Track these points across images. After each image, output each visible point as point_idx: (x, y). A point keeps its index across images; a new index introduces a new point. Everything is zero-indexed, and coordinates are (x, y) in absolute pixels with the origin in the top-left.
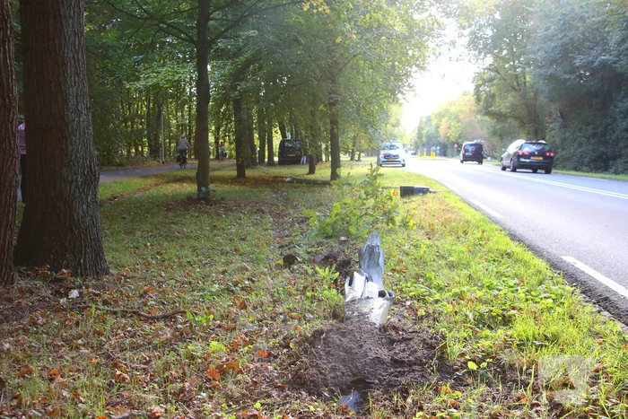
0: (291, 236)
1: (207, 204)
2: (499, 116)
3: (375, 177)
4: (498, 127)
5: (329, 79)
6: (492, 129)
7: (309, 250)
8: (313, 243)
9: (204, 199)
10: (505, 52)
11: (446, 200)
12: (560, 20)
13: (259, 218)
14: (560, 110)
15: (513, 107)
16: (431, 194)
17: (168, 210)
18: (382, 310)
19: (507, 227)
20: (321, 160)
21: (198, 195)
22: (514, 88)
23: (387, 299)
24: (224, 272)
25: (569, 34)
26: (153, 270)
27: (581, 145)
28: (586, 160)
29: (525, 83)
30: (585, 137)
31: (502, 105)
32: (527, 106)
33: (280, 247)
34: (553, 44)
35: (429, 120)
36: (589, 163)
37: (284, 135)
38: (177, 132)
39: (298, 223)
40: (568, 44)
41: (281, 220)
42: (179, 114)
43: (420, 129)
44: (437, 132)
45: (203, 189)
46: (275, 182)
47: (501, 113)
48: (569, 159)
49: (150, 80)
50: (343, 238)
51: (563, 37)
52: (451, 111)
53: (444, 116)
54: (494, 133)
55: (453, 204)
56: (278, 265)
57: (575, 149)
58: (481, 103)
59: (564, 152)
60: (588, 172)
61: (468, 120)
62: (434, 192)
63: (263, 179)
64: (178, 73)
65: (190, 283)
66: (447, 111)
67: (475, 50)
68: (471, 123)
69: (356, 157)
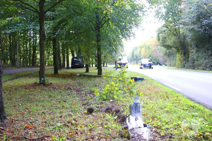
0: (86, 100)
1: (44, 86)
2: (168, 47)
3: (123, 73)
4: (167, 51)
5: (97, 30)
6: (165, 53)
7: (97, 106)
8: (98, 103)
9: (43, 83)
10: (170, 19)
11: (153, 83)
12: (196, 5)
13: (70, 92)
14: (195, 44)
15: (175, 43)
16: (145, 81)
17: (26, 88)
18: (148, 133)
19: (185, 95)
20: (90, 66)
21: (40, 82)
22: (175, 35)
23: (148, 128)
24: (61, 117)
25: (200, 11)
26: (26, 116)
27: (206, 59)
28: (208, 66)
29: (179, 32)
30: (208, 55)
31: (169, 42)
32: (181, 42)
33: (83, 105)
34: (193, 15)
35: (136, 48)
36: (210, 67)
37: (73, 55)
38: (24, 54)
39: (89, 94)
40: (199, 15)
41: (80, 93)
42: (25, 45)
43: (133, 53)
44: (140, 54)
45: (42, 79)
46: (72, 76)
47: (169, 45)
48: (200, 65)
49: (14, 29)
50: (111, 101)
51: (197, 12)
52: (146, 45)
53: (143, 47)
54: (166, 54)
55: (157, 85)
56: (85, 113)
57: (203, 61)
58: (160, 41)
59: (198, 62)
60: (209, 70)
61: (153, 48)
62: (146, 80)
63: (66, 75)
64: (27, 26)
65: (46, 122)
66: (144, 45)
67: (157, 18)
68: (155, 50)
69: (105, 65)
